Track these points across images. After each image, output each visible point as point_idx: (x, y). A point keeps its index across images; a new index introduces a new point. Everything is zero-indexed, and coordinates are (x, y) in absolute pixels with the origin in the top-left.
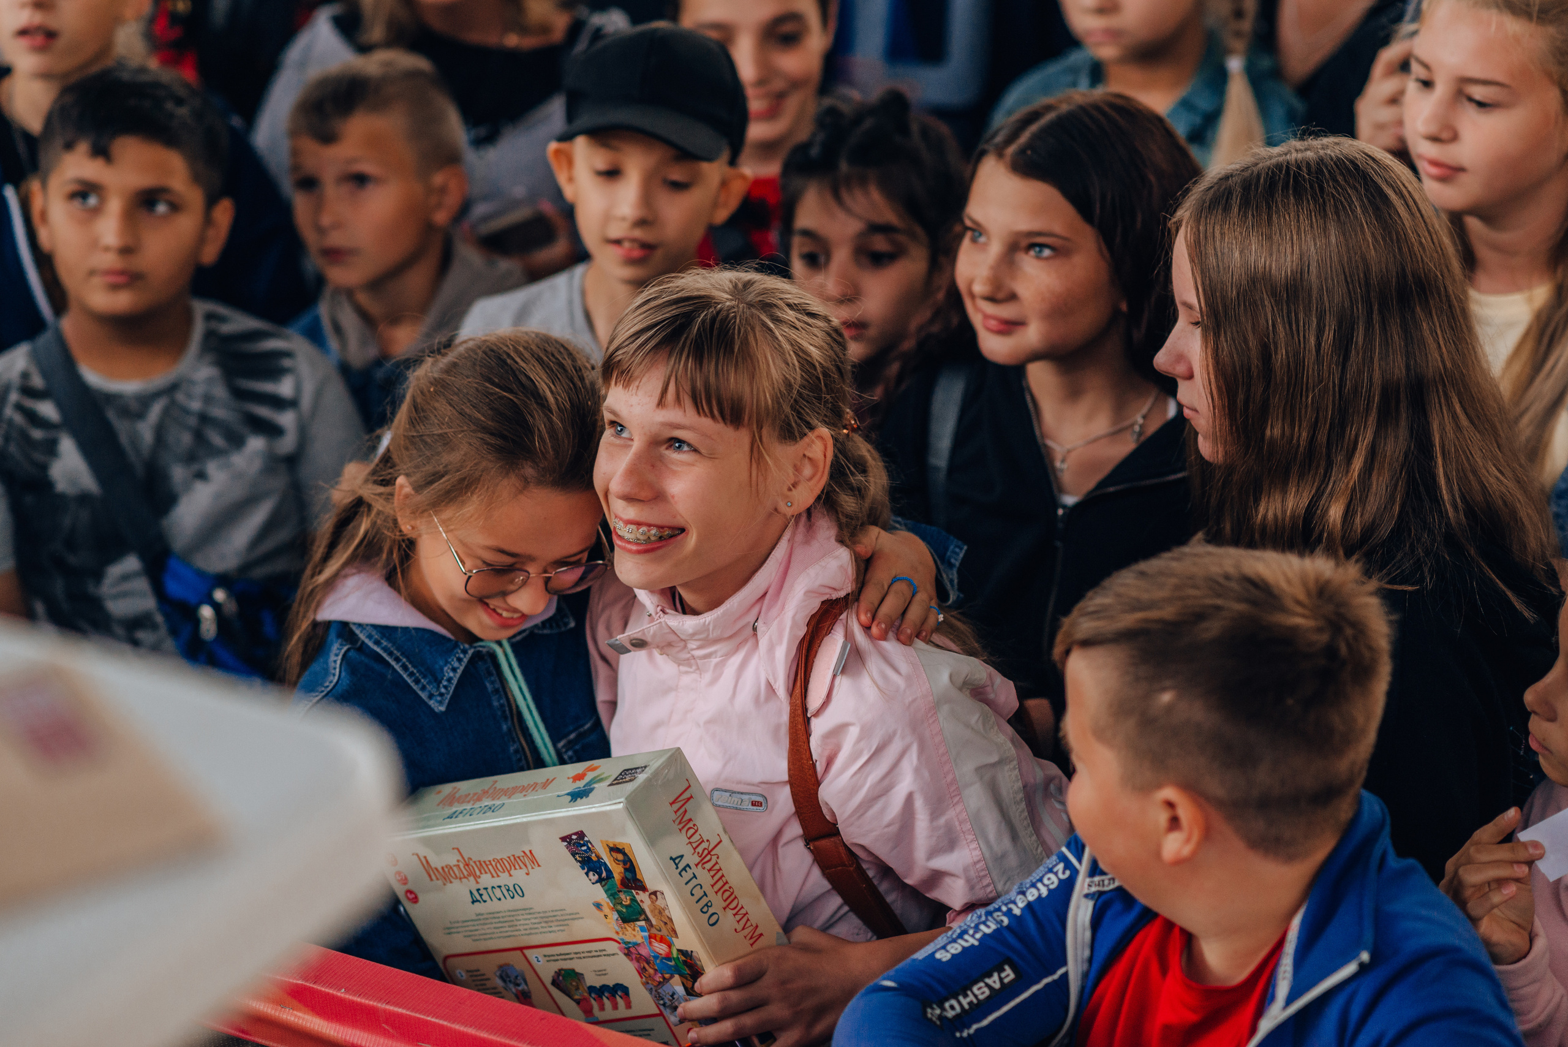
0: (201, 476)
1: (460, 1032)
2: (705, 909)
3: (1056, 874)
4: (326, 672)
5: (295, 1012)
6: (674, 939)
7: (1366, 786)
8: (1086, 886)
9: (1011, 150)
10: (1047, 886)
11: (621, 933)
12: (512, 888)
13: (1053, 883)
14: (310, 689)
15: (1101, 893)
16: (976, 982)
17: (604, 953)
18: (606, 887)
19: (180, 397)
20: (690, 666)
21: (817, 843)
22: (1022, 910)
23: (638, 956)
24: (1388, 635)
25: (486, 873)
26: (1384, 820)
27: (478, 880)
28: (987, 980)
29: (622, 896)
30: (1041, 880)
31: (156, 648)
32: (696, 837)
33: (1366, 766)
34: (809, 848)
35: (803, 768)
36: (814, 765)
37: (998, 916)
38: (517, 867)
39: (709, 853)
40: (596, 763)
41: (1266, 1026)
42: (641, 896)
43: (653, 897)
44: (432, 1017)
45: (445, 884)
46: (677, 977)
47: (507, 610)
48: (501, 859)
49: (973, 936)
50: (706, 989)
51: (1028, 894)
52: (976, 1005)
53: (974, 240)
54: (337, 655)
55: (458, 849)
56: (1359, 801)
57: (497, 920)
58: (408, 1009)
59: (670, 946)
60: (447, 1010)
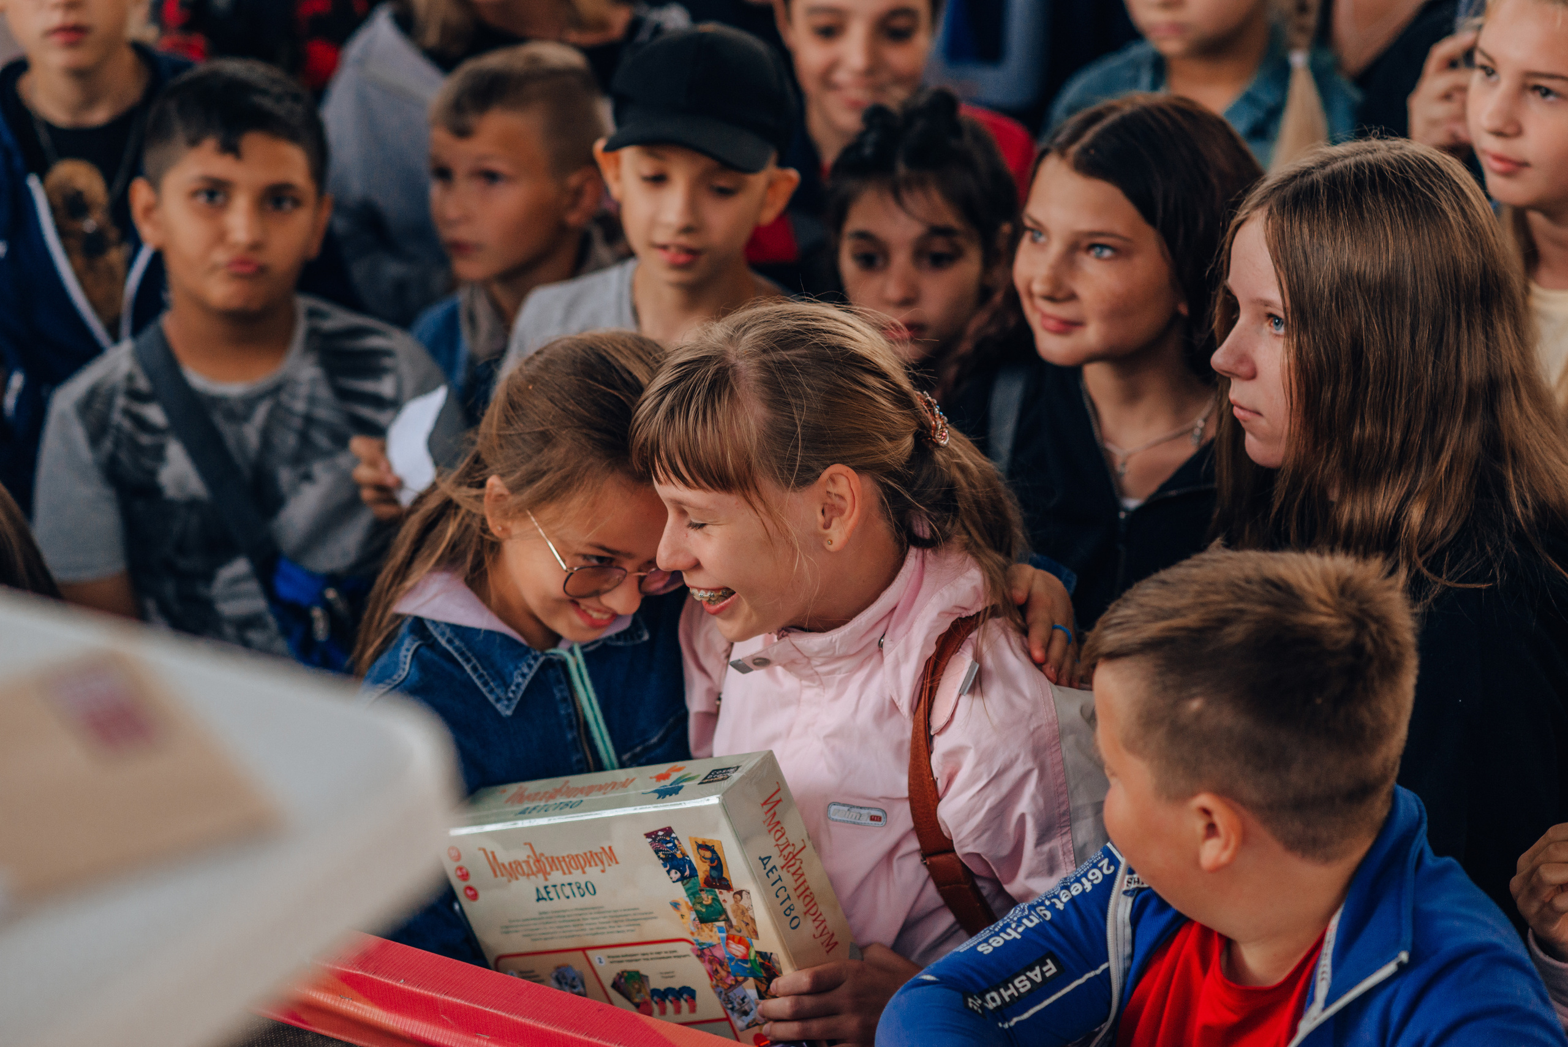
0: (308, 477)
1: (517, 1023)
2: (788, 912)
3: (1101, 869)
4: (396, 665)
5: (355, 1003)
6: (754, 941)
7: (1401, 781)
8: (1125, 883)
9: (1074, 149)
10: (1091, 881)
11: (696, 934)
12: (583, 886)
13: (1097, 878)
14: (378, 680)
15: (1140, 890)
16: (1017, 975)
17: (675, 954)
18: (688, 886)
19: (284, 397)
20: (813, 681)
21: (934, 859)
22: (1065, 904)
23: (711, 958)
24: (1413, 629)
25: (557, 869)
26: (1421, 818)
27: (548, 877)
28: (1028, 974)
29: (704, 895)
30: (1085, 875)
31: (266, 651)
32: (783, 841)
33: (1399, 762)
34: (925, 864)
35: (923, 783)
36: (935, 782)
37: (1041, 910)
38: (593, 863)
39: (794, 857)
40: (679, 764)
41: (1306, 1027)
42: (725, 897)
43: (738, 896)
44: (490, 1008)
45: (509, 881)
46: (751, 980)
47: (598, 611)
48: (577, 856)
49: (1015, 930)
50: (781, 990)
51: (1072, 888)
52: (1017, 998)
53: (1034, 240)
54: (408, 650)
55: (531, 845)
56: (1394, 797)
57: (562, 919)
58: (466, 1001)
59: (748, 948)
60: (505, 1002)
